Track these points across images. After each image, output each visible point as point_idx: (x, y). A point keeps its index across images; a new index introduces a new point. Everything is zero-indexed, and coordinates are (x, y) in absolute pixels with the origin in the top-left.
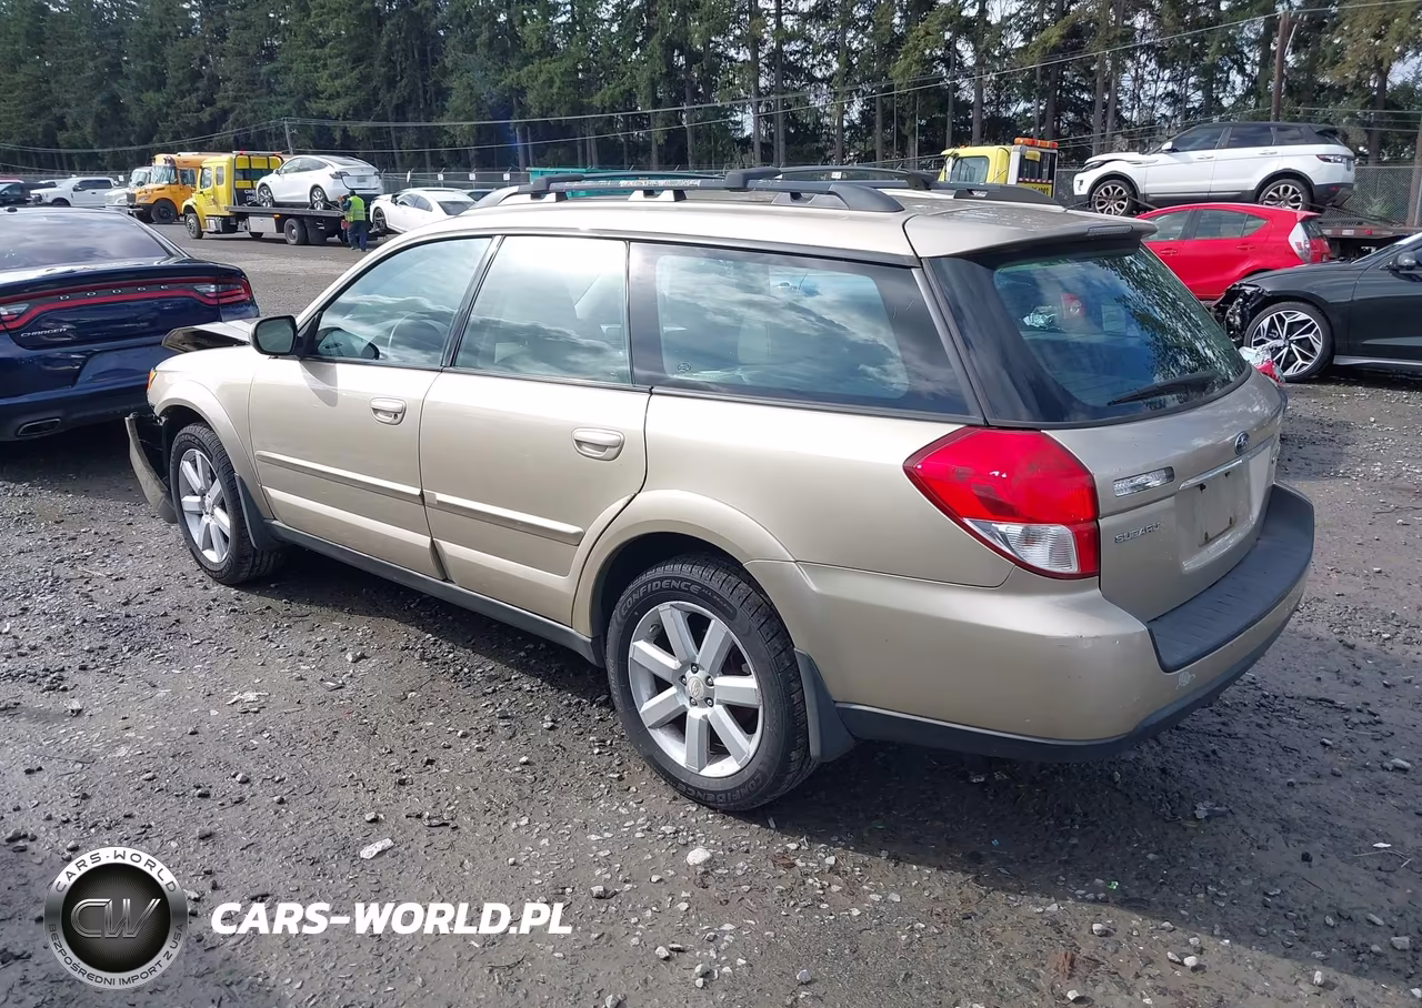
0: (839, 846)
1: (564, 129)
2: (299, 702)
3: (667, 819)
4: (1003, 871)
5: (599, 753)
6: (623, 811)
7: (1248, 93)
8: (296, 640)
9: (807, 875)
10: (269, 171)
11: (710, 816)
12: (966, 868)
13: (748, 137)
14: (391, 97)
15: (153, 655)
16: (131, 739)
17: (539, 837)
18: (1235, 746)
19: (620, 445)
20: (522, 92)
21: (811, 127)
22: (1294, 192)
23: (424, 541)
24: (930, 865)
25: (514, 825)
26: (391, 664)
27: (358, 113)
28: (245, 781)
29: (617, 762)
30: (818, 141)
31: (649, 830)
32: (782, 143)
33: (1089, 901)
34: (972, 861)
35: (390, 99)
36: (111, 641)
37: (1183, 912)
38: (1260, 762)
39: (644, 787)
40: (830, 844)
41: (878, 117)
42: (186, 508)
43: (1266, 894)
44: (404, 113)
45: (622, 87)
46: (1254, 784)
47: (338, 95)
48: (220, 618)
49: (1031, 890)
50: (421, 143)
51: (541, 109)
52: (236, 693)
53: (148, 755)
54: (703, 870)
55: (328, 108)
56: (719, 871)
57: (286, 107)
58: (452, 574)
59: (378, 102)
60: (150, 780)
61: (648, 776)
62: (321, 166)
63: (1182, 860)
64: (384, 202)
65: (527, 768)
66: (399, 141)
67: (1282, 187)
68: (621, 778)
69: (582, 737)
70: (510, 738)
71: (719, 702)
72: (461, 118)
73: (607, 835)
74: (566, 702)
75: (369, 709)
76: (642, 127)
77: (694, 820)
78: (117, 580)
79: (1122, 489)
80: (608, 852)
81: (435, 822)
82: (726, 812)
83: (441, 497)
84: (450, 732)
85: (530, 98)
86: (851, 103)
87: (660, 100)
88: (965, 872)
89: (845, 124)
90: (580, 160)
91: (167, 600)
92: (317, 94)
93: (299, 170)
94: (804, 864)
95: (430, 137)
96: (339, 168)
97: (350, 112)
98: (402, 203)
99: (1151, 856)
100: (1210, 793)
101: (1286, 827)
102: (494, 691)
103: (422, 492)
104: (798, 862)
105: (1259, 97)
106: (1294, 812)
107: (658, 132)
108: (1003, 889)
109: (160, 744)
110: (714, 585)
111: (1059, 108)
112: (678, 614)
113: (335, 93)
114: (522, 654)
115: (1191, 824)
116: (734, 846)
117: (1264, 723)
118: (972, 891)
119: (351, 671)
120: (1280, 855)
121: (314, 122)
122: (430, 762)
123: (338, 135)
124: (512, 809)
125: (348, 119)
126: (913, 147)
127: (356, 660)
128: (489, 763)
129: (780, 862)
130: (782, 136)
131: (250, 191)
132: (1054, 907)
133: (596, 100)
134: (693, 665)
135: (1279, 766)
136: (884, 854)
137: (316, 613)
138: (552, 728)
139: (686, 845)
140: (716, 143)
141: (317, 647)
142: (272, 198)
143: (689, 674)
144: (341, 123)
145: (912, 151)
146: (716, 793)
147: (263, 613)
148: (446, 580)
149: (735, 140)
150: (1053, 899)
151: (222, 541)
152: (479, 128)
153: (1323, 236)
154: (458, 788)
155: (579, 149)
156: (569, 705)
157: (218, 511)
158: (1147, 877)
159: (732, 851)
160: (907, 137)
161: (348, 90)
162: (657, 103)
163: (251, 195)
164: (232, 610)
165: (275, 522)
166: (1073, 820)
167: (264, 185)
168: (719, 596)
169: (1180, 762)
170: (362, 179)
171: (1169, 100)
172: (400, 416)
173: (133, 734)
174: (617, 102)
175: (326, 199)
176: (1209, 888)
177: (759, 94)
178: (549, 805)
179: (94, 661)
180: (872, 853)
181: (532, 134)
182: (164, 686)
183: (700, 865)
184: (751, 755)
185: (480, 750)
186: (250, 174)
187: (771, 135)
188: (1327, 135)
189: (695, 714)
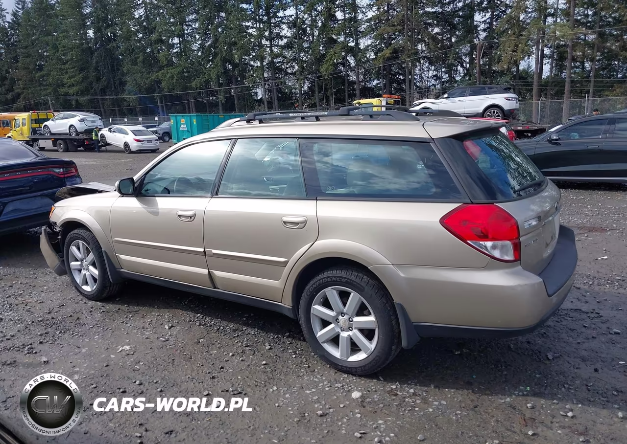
0: (413, 385)
1: (178, 98)
2: (151, 348)
3: (336, 381)
4: (482, 387)
5: (296, 357)
6: (316, 380)
7: (465, 75)
8: (137, 322)
9: (404, 398)
10: (48, 120)
11: (354, 378)
12: (467, 388)
13: (261, 99)
14: (99, 86)
15: (73, 334)
16: (78, 371)
17: (285, 394)
18: (552, 330)
19: (305, 222)
20: (159, 82)
21: (288, 93)
22: (497, 113)
23: (205, 271)
24: (452, 388)
25: (271, 390)
26: (187, 328)
27: (83, 93)
28: (140, 384)
29: (304, 360)
30: (291, 100)
31: (331, 386)
32: (276, 101)
33: (521, 396)
34: (468, 385)
35: (97, 86)
36: (49, 330)
37: (559, 396)
38: (564, 335)
39: (320, 369)
40: (409, 384)
41: (316, 89)
42: (72, 267)
43: (588, 386)
44: (105, 92)
45: (205, 79)
46: (565, 344)
47: (73, 85)
48: (98, 316)
49: (497, 394)
50: (113, 105)
51: (169, 89)
52: (119, 347)
53: (89, 377)
54: (361, 400)
55: (69, 91)
56: (368, 400)
57: (48, 91)
58: (218, 285)
59: (92, 88)
60: (95, 388)
61: (320, 365)
62: (74, 116)
63: (550, 376)
64: (105, 132)
65: (266, 366)
66: (103, 104)
67: (492, 111)
68: (309, 367)
69: (285, 351)
70: (253, 354)
71: (355, 328)
72: (132, 94)
73: (313, 390)
74: (272, 337)
75: (184, 348)
76: (213, 95)
77: (348, 381)
78: (40, 303)
79: (526, 225)
80: (317, 397)
81: (236, 392)
82: (360, 376)
83: (214, 251)
84: (226, 354)
85: (164, 84)
86: (304, 83)
87: (222, 84)
88: (467, 389)
89: (303, 92)
90: (187, 110)
91: (69, 310)
92: (63, 85)
93: (63, 119)
94: (401, 393)
95: (118, 103)
96: (82, 117)
97: (79, 93)
98: (114, 132)
99: (537, 376)
100: (550, 349)
101: (584, 360)
102: (238, 335)
103: (204, 250)
104: (398, 393)
105: (470, 76)
106: (584, 353)
107: (221, 98)
108: (485, 394)
109: (93, 372)
110: (353, 278)
111: (391, 82)
112: (335, 292)
113: (72, 84)
114: (244, 319)
115: (547, 362)
116: (369, 389)
117: (559, 320)
118: (473, 397)
119: (170, 333)
120: (586, 371)
121: (62, 97)
122: (222, 368)
123: (74, 103)
124: (267, 384)
125: (78, 96)
126: (332, 101)
127: (170, 328)
128: (249, 365)
129: (391, 393)
130: (276, 98)
131: (38, 129)
132: (508, 399)
133: (193, 84)
134: (342, 313)
135: (571, 336)
136: (432, 386)
137: (143, 310)
138: (270, 349)
139: (349, 391)
140: (247, 101)
141: (149, 324)
142: (50, 131)
143: (340, 317)
144: (75, 97)
145: (332, 102)
146: (356, 368)
147: (117, 312)
148: (215, 288)
149: (255, 100)
150: (506, 396)
151: (93, 281)
152: (140, 98)
153: (512, 130)
154: (239, 377)
155: (186, 105)
156: (274, 338)
157: (91, 268)
158: (539, 384)
159: (369, 391)
160: (329, 96)
161: (78, 83)
162: (220, 85)
163: (39, 130)
164: (102, 312)
165: (122, 270)
166: (501, 365)
167: (45, 126)
168: (356, 282)
169: (533, 338)
170: (93, 122)
171: (435, 78)
172: (193, 218)
173: (78, 369)
174: (202, 85)
175: (77, 131)
176: (565, 385)
177: (265, 80)
178: (283, 380)
179: (44, 339)
180: (426, 386)
181: (165, 100)
182: (84, 347)
183: (358, 398)
184: (373, 349)
185: (242, 361)
186: (39, 121)
187: (271, 98)
188: (506, 90)
189: (344, 334)
